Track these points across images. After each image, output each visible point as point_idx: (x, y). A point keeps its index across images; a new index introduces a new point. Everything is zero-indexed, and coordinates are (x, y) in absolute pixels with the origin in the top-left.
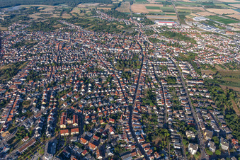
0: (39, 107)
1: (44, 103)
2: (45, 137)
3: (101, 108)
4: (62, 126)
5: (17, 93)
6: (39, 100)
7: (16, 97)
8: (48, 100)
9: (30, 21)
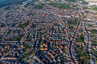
0: (34, 38)
1: (36, 37)
2: (35, 49)
4: (41, 46)
5: (27, 32)
6: (34, 36)
7: (27, 33)
8: (37, 36)
9: (35, 5)
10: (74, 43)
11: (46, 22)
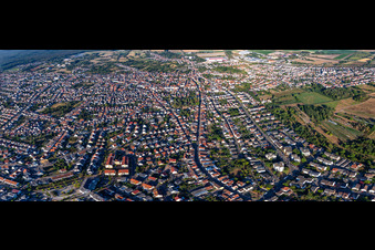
0: (84, 145)
2: (85, 173)
3: (158, 149)
4: (107, 166)
5: (67, 129)
6: (86, 139)
7: (64, 132)
8: (95, 140)
10: (203, 146)
11: (120, 106)
